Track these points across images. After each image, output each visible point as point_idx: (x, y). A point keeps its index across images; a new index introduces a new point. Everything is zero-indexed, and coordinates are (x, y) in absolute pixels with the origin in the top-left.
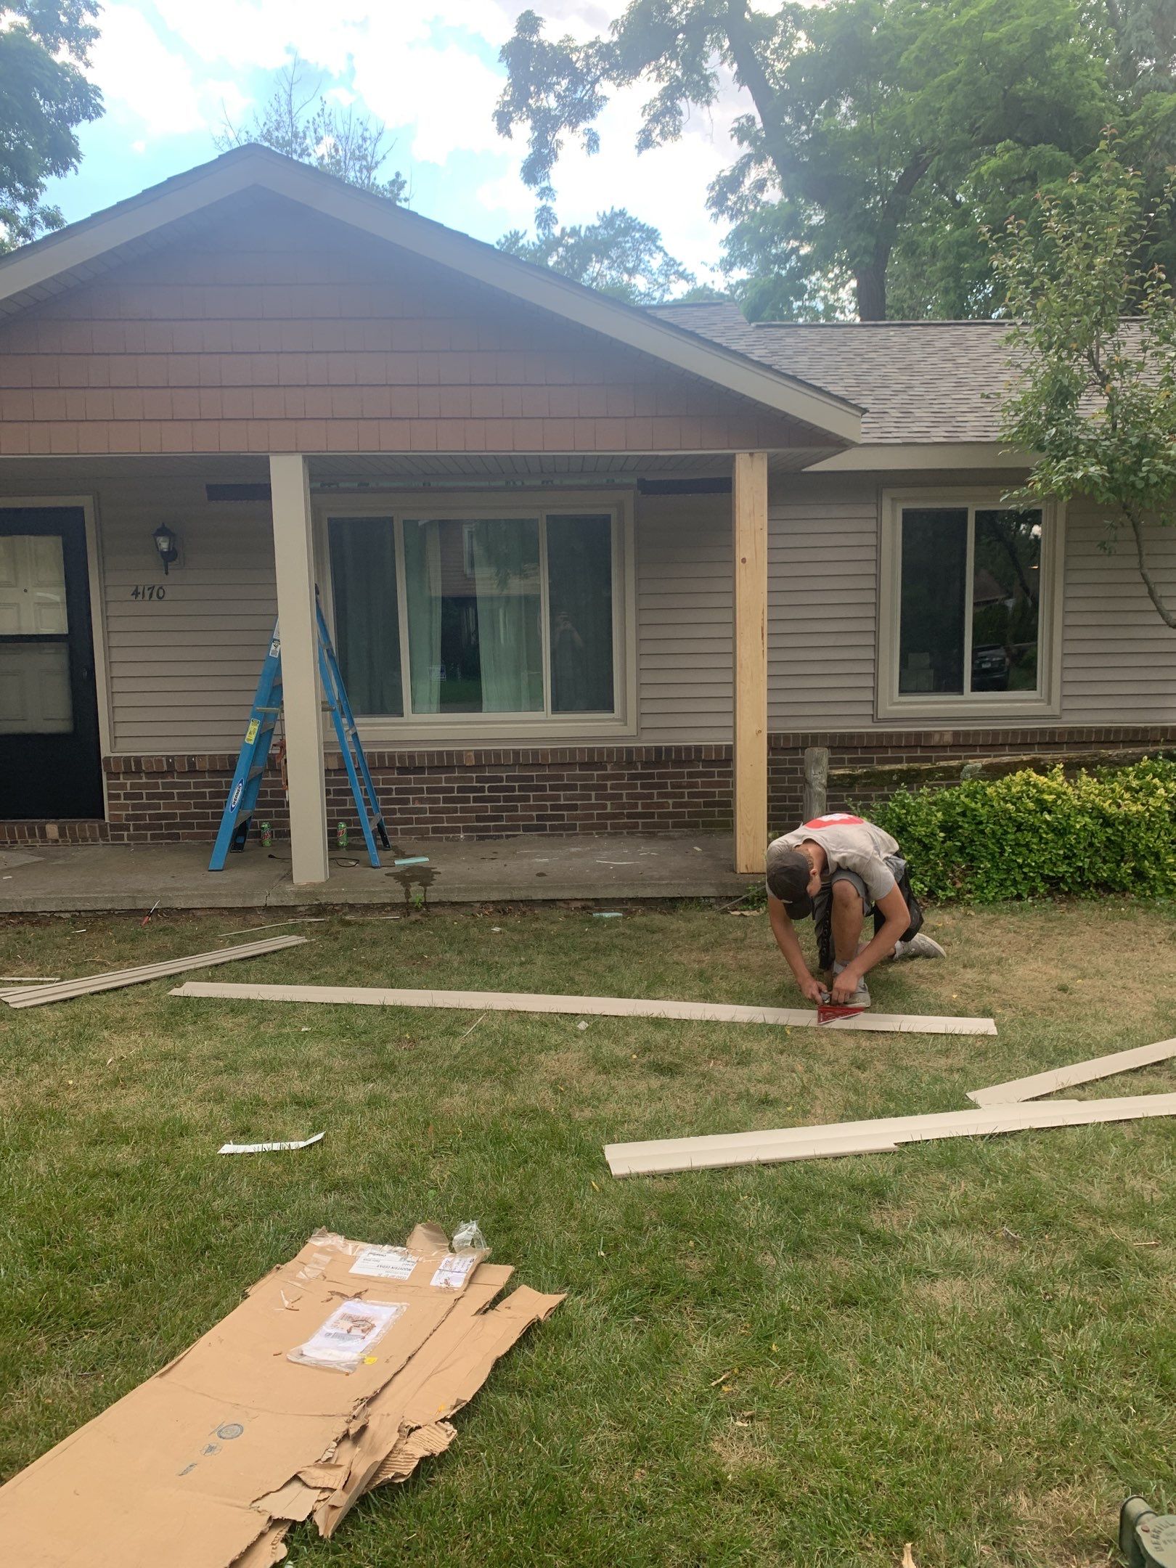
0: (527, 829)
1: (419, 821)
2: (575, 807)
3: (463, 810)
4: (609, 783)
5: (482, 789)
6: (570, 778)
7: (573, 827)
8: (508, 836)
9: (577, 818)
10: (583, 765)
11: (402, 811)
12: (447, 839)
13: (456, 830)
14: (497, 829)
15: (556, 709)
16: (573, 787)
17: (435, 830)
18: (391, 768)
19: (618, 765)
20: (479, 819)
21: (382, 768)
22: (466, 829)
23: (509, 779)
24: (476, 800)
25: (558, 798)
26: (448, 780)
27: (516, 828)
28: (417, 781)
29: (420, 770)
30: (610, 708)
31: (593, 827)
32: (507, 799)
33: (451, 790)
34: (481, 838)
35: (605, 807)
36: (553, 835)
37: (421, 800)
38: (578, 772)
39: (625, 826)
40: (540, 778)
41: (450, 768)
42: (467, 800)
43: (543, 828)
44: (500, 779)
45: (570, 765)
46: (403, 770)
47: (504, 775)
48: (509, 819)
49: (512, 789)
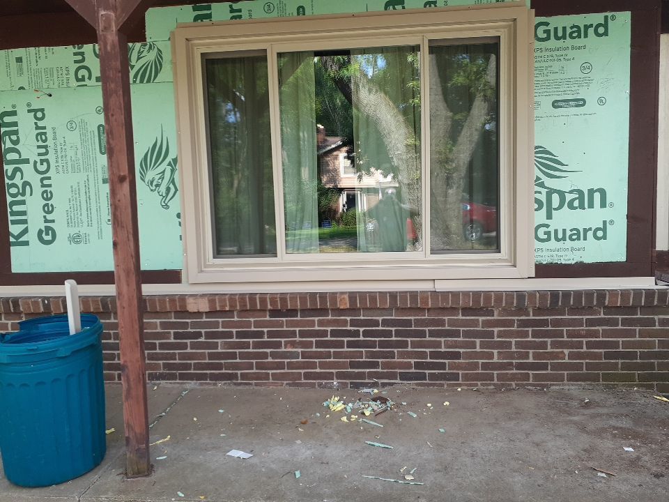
0: (404, 377)
1: (291, 366)
2: (456, 356)
3: (337, 355)
4: (496, 330)
5: (356, 334)
6: (451, 323)
7: (455, 377)
9: (459, 367)
10: (466, 311)
11: (274, 355)
12: (320, 385)
13: (329, 376)
14: (371, 375)
15: (436, 248)
16: (456, 334)
17: (307, 376)
18: (263, 310)
19: (507, 310)
20: (353, 365)
21: (253, 311)
22: (340, 375)
23: (385, 323)
24: (350, 344)
25: (438, 345)
26: (321, 323)
27: (393, 376)
28: (289, 324)
29: (292, 312)
31: (478, 377)
32: (382, 345)
33: (324, 334)
35: (491, 356)
36: (431, 385)
37: (293, 344)
38: (460, 317)
39: (514, 378)
40: (418, 323)
41: (323, 311)
42: (341, 345)
43: (423, 377)
44: (376, 323)
45: (453, 309)
46: (274, 313)
47: (380, 319)
48: (385, 365)
49: (389, 334)
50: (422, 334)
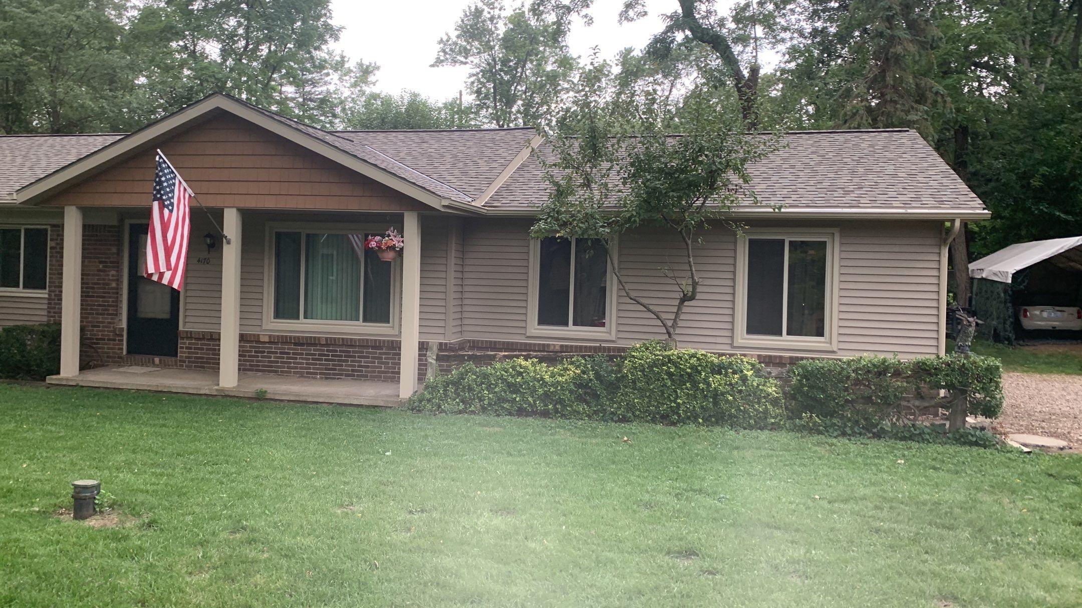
0: (347, 375)
1: (301, 368)
2: (368, 367)
3: (320, 364)
5: (328, 355)
6: (367, 353)
7: (367, 376)
8: (338, 378)
9: (368, 372)
10: (374, 347)
11: (294, 363)
12: (312, 377)
13: (316, 374)
14: (334, 374)
15: (365, 320)
16: (368, 357)
17: (308, 373)
18: (291, 343)
19: (388, 348)
20: (326, 369)
21: (287, 343)
22: (321, 374)
23: (340, 351)
24: (326, 360)
25: (361, 362)
26: (314, 350)
27: (342, 375)
28: (301, 350)
29: (303, 345)
30: (388, 322)
31: (375, 377)
32: (339, 361)
33: (315, 355)
34: (326, 378)
35: (381, 367)
36: (358, 379)
37: (302, 359)
38: (370, 350)
39: (390, 377)
40: (353, 352)
41: (315, 345)
42: (321, 360)
43: (354, 376)
44: (336, 351)
45: (367, 347)
46: (296, 344)
47: (338, 349)
48: (339, 370)
49: (341, 356)
50: (354, 357)
